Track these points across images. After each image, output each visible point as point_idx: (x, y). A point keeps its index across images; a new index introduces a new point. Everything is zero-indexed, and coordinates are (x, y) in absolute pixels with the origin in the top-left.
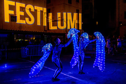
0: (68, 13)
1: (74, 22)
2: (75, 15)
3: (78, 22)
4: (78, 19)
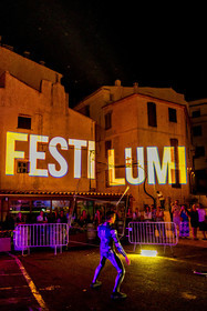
0: (148, 149)
4: (176, 160)
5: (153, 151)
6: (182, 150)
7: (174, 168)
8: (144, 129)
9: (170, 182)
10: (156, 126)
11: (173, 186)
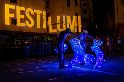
0: (67, 16)
1: (73, 24)
2: (74, 17)
3: (78, 24)
7: (76, 25)
8: (65, 8)
9: (75, 31)
10: (69, 6)
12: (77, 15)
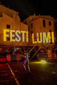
0: (43, 33)
1: (48, 38)
2: (49, 33)
3: (51, 38)
4: (51, 36)
5: (44, 34)
6: (53, 33)
9: (49, 42)
10: (45, 26)
11: (50, 43)
12: (50, 31)
